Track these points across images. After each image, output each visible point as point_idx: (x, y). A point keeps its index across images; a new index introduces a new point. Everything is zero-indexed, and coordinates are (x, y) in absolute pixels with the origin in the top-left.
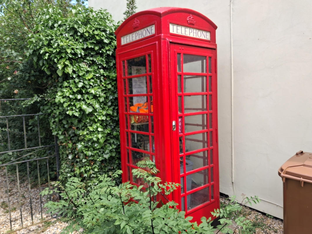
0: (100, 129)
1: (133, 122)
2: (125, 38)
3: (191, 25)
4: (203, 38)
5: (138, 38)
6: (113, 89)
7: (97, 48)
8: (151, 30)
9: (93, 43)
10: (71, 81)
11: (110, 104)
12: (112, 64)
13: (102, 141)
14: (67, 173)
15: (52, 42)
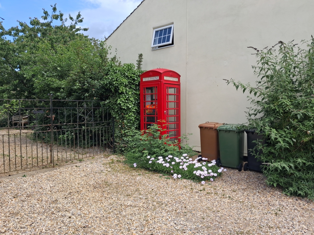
0: (133, 115)
1: (147, 112)
2: (145, 79)
3: (171, 76)
4: (175, 80)
5: (151, 80)
6: (137, 98)
7: (132, 82)
8: (157, 78)
9: (131, 80)
10: (123, 95)
11: (136, 105)
12: (137, 88)
13: (134, 120)
14: (118, 133)
15: (117, 79)
